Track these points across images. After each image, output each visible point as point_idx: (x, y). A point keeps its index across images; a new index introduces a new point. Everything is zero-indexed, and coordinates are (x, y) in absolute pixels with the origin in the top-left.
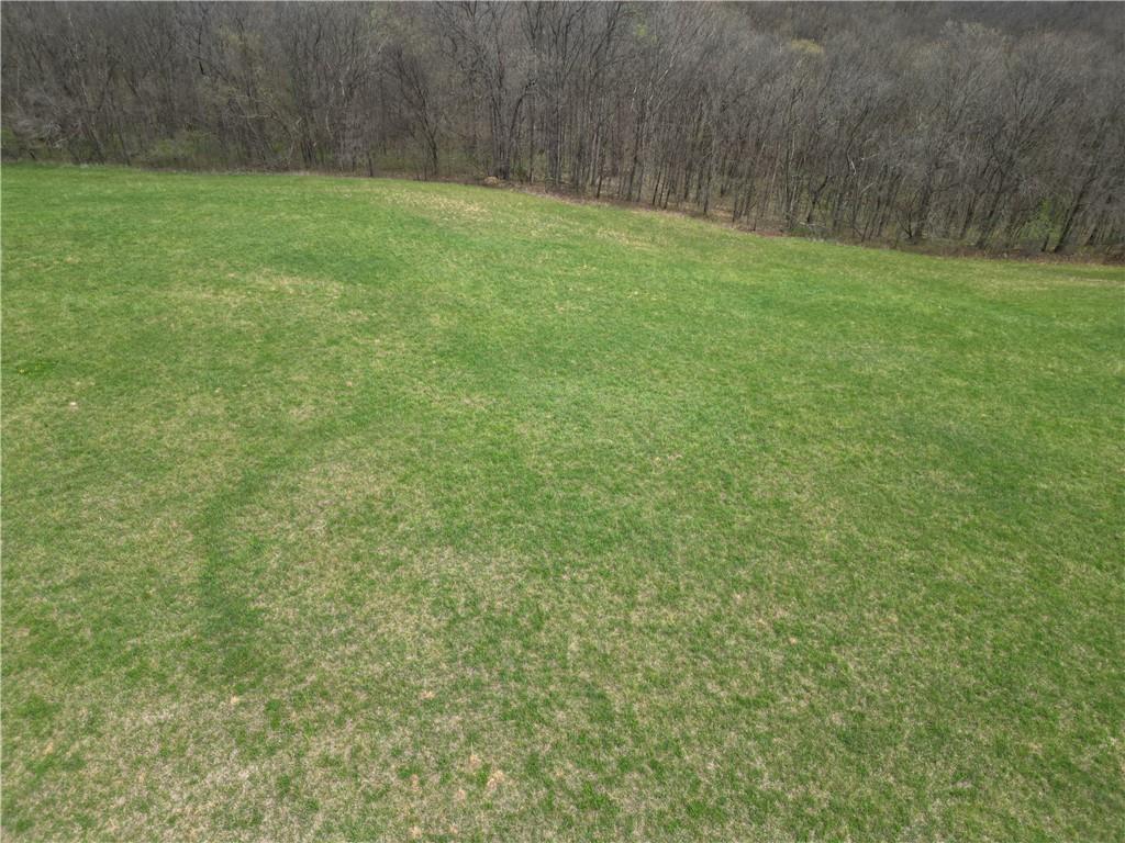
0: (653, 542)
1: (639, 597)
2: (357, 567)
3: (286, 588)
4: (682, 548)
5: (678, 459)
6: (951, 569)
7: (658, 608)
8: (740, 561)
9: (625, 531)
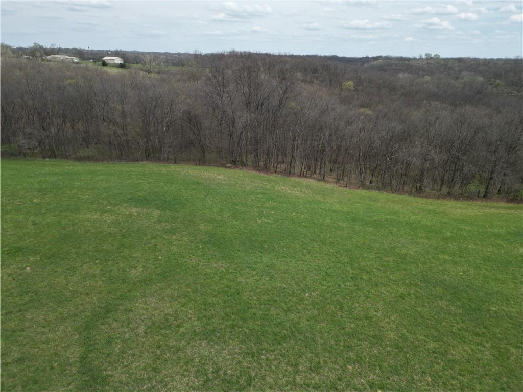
0: (306, 338)
1: (300, 367)
2: (158, 352)
3: (123, 363)
4: (321, 341)
5: (317, 294)
6: (454, 352)
7: (310, 373)
8: (349, 348)
9: (292, 332)
